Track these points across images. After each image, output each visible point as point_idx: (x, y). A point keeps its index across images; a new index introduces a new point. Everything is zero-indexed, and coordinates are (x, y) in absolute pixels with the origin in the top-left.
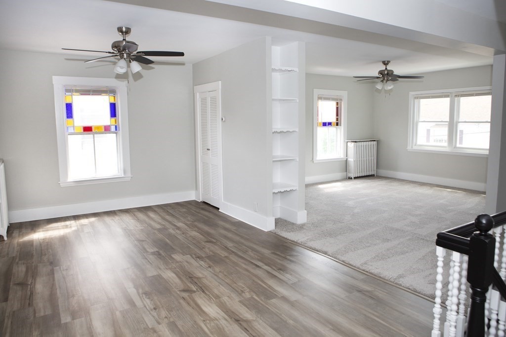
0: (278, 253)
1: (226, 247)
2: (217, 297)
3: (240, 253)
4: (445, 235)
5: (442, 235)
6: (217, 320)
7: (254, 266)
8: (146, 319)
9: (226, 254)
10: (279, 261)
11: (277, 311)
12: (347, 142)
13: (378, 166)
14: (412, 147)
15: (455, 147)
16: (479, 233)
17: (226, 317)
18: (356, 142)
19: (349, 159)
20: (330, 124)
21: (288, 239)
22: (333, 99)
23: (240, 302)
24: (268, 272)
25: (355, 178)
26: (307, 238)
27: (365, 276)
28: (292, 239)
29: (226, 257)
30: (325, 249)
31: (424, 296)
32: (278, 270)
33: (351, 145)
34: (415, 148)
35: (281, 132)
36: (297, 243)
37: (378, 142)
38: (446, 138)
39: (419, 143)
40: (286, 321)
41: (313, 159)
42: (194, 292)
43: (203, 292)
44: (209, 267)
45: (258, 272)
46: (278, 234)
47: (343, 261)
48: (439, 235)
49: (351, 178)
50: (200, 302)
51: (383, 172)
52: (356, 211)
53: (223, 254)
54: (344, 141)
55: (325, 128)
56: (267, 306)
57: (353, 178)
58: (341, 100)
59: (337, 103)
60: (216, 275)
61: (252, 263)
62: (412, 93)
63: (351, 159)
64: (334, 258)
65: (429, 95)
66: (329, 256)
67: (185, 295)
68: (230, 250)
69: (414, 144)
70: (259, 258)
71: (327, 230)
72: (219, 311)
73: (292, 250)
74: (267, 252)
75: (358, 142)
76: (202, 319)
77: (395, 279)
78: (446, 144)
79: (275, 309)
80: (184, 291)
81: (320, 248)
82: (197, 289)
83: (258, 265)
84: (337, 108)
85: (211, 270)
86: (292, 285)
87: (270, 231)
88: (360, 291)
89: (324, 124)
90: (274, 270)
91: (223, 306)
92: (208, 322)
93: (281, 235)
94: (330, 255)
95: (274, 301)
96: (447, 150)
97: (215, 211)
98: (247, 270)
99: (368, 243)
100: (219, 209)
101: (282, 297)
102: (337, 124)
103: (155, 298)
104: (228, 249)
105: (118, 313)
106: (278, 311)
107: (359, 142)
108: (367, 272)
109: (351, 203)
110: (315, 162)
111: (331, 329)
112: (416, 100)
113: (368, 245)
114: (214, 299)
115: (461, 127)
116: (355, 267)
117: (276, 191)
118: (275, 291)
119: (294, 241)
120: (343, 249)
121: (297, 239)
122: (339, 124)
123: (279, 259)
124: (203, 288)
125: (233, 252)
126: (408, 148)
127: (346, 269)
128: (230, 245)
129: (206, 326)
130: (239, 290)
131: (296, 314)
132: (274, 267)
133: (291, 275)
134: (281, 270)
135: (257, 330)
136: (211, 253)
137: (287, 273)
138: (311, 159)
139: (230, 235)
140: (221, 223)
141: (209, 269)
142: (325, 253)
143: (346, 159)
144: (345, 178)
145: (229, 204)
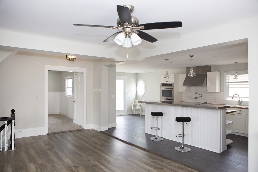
2: (63, 165)
6: (66, 157)
8: (91, 158)
17: (63, 158)
42: (73, 167)
43: (69, 167)
50: (71, 163)
67: (77, 165)
72: (64, 160)
80: (78, 167)
82: (72, 168)
103: (90, 164)
105: (103, 159)
114: (65, 164)
124: (69, 168)
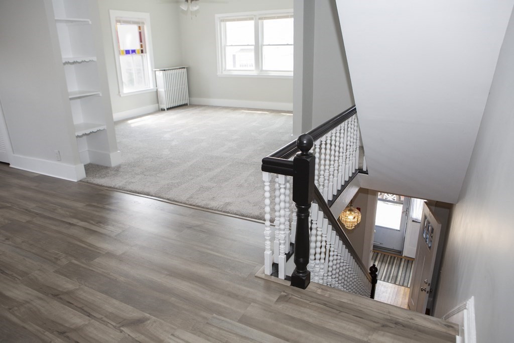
0: (94, 204)
1: (26, 210)
2: (24, 274)
3: (47, 214)
4: (269, 160)
5: (267, 160)
6: (28, 302)
7: (67, 225)
9: (28, 218)
10: (97, 214)
11: (103, 270)
12: (155, 71)
13: (190, 95)
14: (222, 73)
15: (262, 70)
16: (301, 154)
18: (165, 70)
19: (159, 90)
20: (134, 51)
21: (104, 186)
22: (134, 23)
23: (56, 272)
24: (86, 229)
25: (168, 109)
26: (125, 181)
27: (193, 211)
28: (108, 185)
29: (28, 222)
30: (146, 190)
31: (251, 218)
32: (97, 223)
33: (160, 74)
34: (225, 73)
35: (74, 63)
36: (115, 188)
37: (188, 69)
38: (253, 62)
39: (228, 68)
40: (116, 280)
41: (119, 92)
44: (7, 239)
45: (73, 231)
46: (91, 182)
47: (168, 199)
48: (263, 161)
49: (164, 110)
51: (195, 100)
52: (174, 143)
53: (24, 218)
54: (152, 70)
55: (129, 57)
56: (91, 268)
57: (166, 109)
58: (143, 23)
59: (140, 28)
60: (18, 247)
61: (64, 221)
62: (217, 16)
63: (162, 90)
64: (158, 197)
65: (234, 18)
66: (152, 196)
68: (33, 212)
69: (223, 69)
70: (71, 214)
71: (146, 169)
73: (110, 197)
74: (80, 206)
75: (167, 70)
76: (7, 307)
77: (223, 208)
78: (253, 68)
79: (101, 270)
81: (141, 190)
83: (71, 222)
84: (140, 33)
85: (10, 243)
86: (115, 237)
87: (80, 181)
88: (190, 228)
89: (128, 52)
90: (92, 224)
91: (34, 284)
92: (16, 308)
93: (94, 182)
94: (154, 195)
95: (97, 260)
96: (255, 73)
97: (4, 167)
98: (60, 232)
99: (191, 175)
100: (9, 164)
101: (106, 253)
102: (142, 51)
104: (30, 211)
106: (105, 271)
107: (169, 70)
108: (194, 206)
109: (167, 136)
110: (122, 96)
111: (167, 275)
112: (222, 23)
113: (191, 177)
114: (20, 278)
115: (266, 50)
116: (181, 203)
117: (80, 134)
118: (97, 248)
119: (110, 187)
120: (166, 187)
121: (114, 184)
122: (144, 51)
123: (96, 211)
125: (37, 214)
126: (218, 74)
127: (171, 207)
128: (31, 206)
129: (14, 315)
130: (53, 259)
131: (125, 268)
132: (91, 222)
133: (113, 226)
134: (100, 223)
135: (83, 300)
136: (6, 221)
137: (108, 225)
138: (118, 93)
139: (29, 194)
140: (15, 181)
141: (7, 242)
142: (148, 194)
143: (156, 90)
144: (158, 109)
145: (21, 156)
